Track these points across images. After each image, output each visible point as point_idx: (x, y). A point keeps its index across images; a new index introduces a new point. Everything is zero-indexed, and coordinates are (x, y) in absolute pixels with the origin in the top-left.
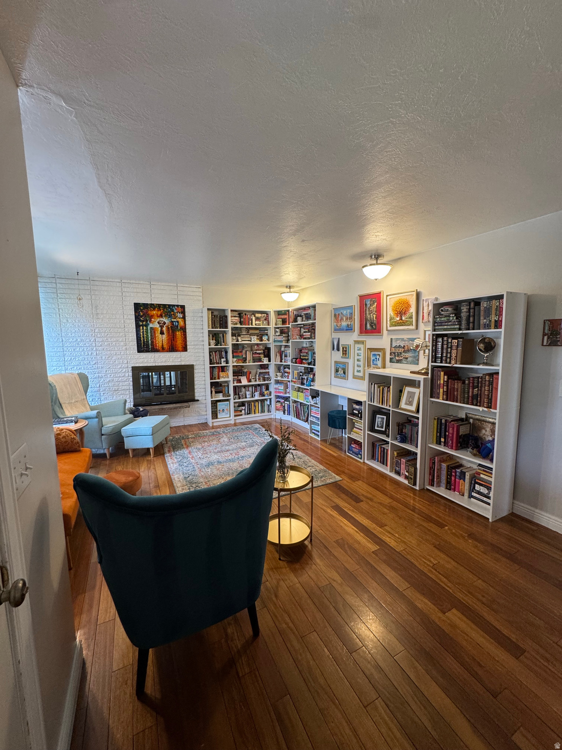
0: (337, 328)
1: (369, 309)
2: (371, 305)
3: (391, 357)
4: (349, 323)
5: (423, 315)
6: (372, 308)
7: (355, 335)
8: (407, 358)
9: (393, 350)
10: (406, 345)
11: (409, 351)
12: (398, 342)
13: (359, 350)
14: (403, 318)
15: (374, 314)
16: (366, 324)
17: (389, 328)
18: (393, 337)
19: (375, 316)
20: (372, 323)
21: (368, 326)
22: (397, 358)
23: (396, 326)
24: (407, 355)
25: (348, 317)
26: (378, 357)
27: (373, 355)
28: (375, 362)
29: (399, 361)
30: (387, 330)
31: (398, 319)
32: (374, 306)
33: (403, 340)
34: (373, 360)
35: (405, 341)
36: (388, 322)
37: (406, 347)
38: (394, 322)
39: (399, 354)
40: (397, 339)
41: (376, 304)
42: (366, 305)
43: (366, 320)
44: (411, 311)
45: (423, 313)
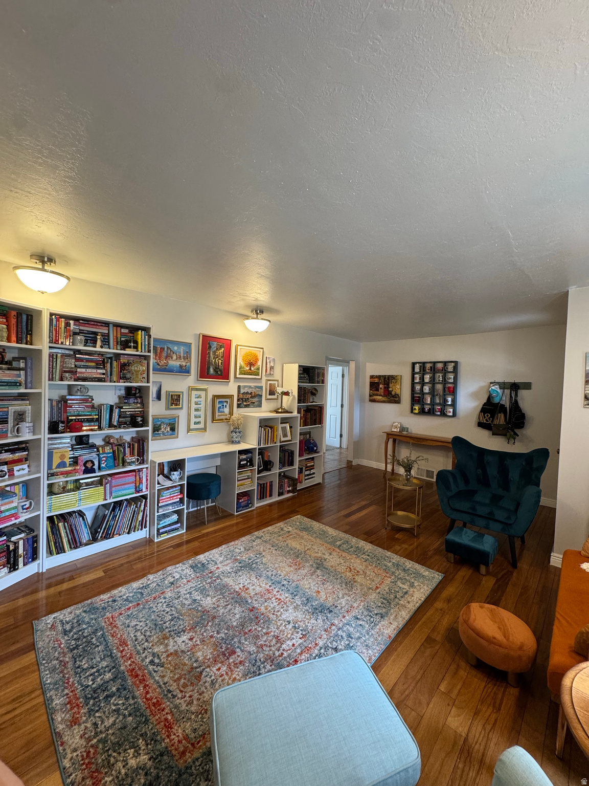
0: (159, 367)
1: (214, 352)
2: (217, 349)
3: (239, 403)
4: (184, 364)
5: (266, 369)
6: (218, 352)
7: (191, 380)
8: (254, 403)
9: (241, 396)
10: (253, 392)
11: (255, 396)
12: (246, 389)
13: (198, 398)
14: (252, 369)
15: (220, 359)
16: (209, 368)
17: (238, 376)
18: (241, 384)
19: (220, 361)
20: (216, 368)
21: (212, 370)
22: (245, 403)
23: (245, 374)
24: (254, 400)
25: (182, 355)
26: (225, 404)
27: (219, 402)
28: (221, 410)
29: (246, 406)
30: (235, 377)
31: (248, 368)
32: (220, 351)
33: (250, 387)
34: (220, 408)
35: (252, 388)
36: (238, 370)
37: (253, 394)
38: (243, 371)
39: (246, 400)
40: (245, 387)
41: (223, 349)
42: (210, 347)
43: (209, 363)
44: (258, 364)
45: (266, 367)
